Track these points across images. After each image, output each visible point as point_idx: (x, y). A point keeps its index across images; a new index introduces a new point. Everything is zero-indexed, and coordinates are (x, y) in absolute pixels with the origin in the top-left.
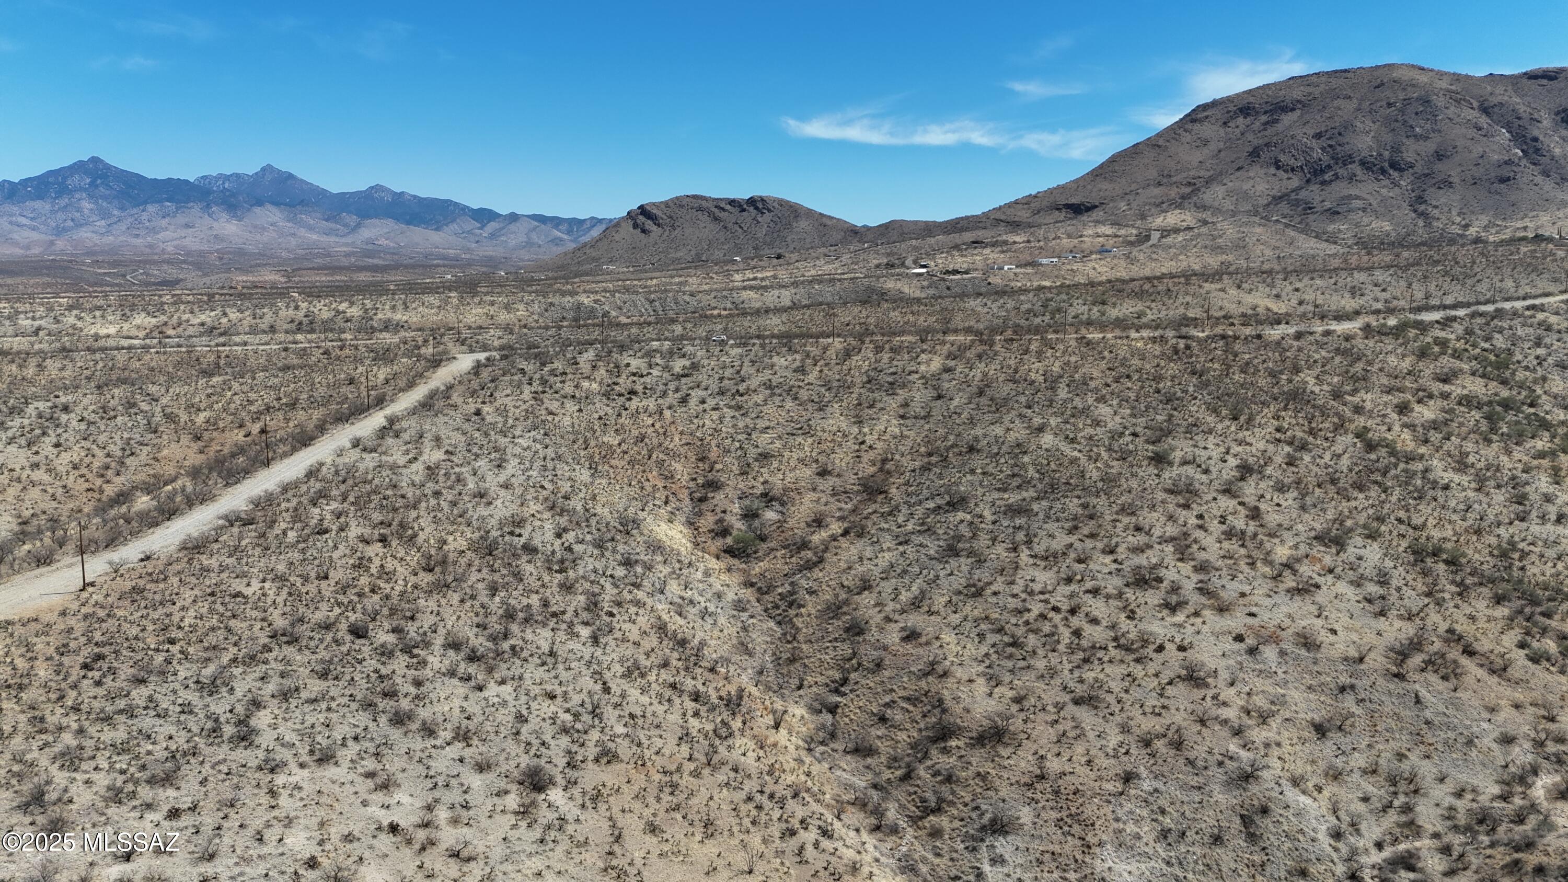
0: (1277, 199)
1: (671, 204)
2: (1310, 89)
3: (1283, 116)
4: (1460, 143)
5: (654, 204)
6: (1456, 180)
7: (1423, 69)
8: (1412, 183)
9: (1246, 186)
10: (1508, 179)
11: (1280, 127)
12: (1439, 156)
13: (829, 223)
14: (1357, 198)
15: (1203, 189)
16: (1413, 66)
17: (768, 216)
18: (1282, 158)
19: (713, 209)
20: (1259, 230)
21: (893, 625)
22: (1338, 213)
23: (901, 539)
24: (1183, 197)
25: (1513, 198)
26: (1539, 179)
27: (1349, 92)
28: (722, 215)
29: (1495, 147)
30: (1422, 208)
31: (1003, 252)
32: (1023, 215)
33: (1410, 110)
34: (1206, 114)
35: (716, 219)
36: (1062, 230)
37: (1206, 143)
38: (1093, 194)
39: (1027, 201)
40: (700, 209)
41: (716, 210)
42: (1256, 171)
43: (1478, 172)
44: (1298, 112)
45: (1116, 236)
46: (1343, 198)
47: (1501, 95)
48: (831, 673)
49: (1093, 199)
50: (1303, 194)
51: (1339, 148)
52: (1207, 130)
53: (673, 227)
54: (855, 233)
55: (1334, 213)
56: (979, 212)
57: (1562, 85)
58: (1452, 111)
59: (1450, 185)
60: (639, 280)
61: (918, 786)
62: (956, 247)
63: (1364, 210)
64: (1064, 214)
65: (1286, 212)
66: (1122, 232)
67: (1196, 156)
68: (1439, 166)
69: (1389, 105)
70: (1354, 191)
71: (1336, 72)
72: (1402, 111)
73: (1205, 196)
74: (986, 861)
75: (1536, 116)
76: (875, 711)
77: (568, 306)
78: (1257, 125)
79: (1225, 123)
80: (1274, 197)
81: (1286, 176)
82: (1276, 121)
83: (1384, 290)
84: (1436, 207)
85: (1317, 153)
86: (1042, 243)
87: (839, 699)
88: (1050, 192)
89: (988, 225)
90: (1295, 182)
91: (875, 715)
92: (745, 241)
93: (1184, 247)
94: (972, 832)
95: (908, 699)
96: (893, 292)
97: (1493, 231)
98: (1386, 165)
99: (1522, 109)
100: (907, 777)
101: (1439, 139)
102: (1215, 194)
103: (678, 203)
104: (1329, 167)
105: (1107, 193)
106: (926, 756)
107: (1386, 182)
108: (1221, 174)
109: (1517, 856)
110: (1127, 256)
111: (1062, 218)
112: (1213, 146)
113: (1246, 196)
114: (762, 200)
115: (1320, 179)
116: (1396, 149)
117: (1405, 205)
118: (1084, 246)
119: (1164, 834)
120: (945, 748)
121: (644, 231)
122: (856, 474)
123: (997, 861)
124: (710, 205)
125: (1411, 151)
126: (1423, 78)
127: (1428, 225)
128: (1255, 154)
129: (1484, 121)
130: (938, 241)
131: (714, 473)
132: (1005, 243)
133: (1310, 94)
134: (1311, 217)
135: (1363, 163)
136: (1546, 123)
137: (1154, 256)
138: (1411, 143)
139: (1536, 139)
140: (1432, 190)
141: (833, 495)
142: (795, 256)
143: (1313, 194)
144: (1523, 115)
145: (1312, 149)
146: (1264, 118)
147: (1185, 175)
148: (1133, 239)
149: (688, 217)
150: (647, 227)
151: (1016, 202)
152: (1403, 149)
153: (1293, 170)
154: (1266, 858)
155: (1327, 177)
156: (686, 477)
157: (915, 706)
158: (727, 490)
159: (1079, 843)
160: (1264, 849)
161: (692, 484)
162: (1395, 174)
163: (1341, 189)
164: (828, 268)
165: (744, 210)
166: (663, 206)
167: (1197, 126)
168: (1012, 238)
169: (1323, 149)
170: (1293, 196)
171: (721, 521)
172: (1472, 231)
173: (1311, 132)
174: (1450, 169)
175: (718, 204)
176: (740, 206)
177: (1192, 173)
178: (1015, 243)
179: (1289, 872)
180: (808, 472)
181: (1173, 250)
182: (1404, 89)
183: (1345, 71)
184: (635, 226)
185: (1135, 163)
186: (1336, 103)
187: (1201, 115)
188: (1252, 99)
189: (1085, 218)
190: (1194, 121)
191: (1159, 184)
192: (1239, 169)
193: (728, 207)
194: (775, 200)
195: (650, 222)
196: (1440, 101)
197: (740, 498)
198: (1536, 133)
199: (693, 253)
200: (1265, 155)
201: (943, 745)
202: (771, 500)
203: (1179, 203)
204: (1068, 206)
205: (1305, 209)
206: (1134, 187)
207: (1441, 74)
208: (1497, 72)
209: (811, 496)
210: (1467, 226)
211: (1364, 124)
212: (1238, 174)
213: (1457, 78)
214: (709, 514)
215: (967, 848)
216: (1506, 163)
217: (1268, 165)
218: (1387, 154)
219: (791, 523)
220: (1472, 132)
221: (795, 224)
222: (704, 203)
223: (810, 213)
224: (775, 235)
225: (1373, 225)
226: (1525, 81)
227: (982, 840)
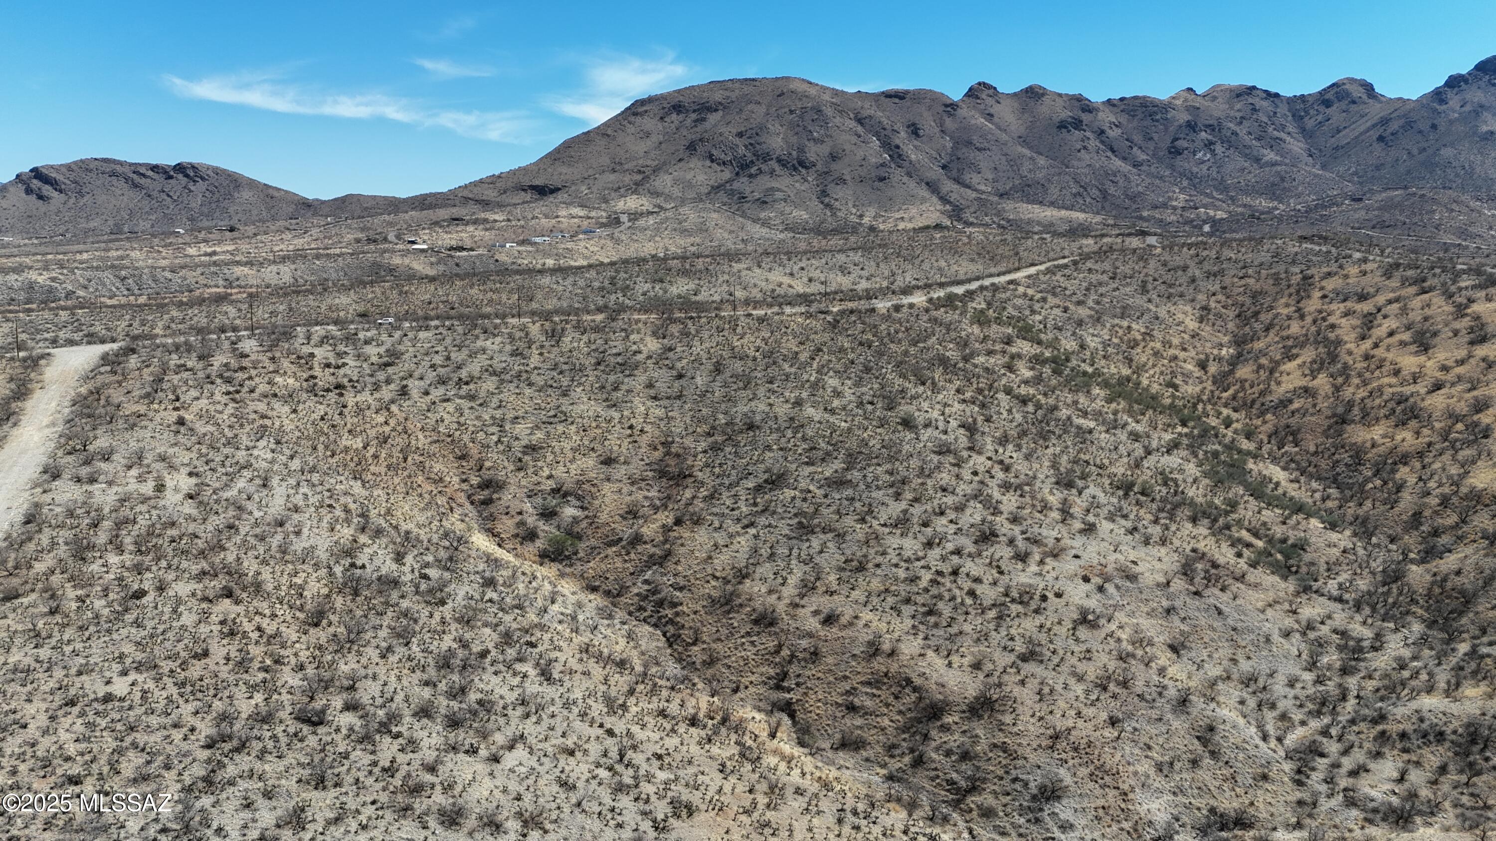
0: (716, 189)
1: (73, 166)
2: (727, 93)
3: (709, 116)
4: (847, 147)
5: (52, 167)
6: (847, 177)
7: (811, 83)
8: (817, 179)
9: (689, 176)
10: (885, 179)
11: (707, 125)
12: (834, 157)
13: (276, 194)
14: (779, 190)
15: (652, 177)
16: (803, 80)
17: (201, 186)
18: (714, 152)
19: (132, 175)
20: (715, 215)
21: (803, 611)
22: (766, 203)
23: (745, 522)
24: (637, 184)
25: (889, 194)
26: (905, 179)
27: (758, 98)
28: (143, 181)
29: (871, 152)
30: (827, 200)
31: (487, 230)
32: (490, 194)
33: (807, 117)
34: (645, 108)
35: (135, 186)
36: (538, 210)
37: (648, 135)
38: (555, 177)
39: (493, 181)
40: (113, 174)
41: (135, 176)
42: (695, 163)
43: (863, 172)
44: (720, 113)
45: (589, 218)
46: (768, 190)
47: (869, 110)
48: (763, 669)
49: (555, 182)
50: (736, 185)
51: (758, 147)
52: (649, 123)
53: (81, 194)
54: (307, 206)
55: (763, 203)
56: (445, 190)
57: (909, 103)
58: (838, 120)
59: (844, 182)
60: (64, 253)
61: (936, 769)
62: (436, 223)
63: (785, 201)
64: (529, 195)
65: (726, 200)
66: (593, 214)
67: (640, 147)
68: (834, 166)
69: (791, 112)
70: (775, 184)
71: (746, 80)
72: (801, 117)
73: (656, 183)
74: (1055, 829)
75: (895, 128)
76: (840, 701)
77: (16, 285)
78: (689, 122)
79: (662, 118)
80: (712, 187)
81: (719, 168)
82: (704, 119)
83: (862, 269)
84: (836, 200)
85: (742, 150)
86: (522, 222)
87: (787, 696)
88: (513, 173)
89: (457, 202)
90: (727, 174)
91: (840, 705)
92: (176, 211)
93: (657, 230)
94: (1025, 804)
95: (868, 683)
96: (402, 269)
97: (880, 220)
98: (795, 162)
99: (885, 121)
100: (919, 762)
101: (831, 143)
102: (663, 182)
103: (84, 166)
104: (752, 162)
105: (567, 177)
106: (926, 737)
107: (798, 178)
108: (665, 164)
109: (1380, 728)
110: (611, 236)
111: (528, 198)
112: (655, 138)
113: (689, 185)
114: (193, 167)
115: (747, 172)
116: (801, 150)
117: (814, 197)
118: (562, 226)
119: (1159, 767)
120: (942, 726)
121: (41, 197)
122: (642, 460)
123: (1066, 827)
124: (127, 170)
125: (813, 152)
126: (813, 91)
127: (834, 215)
128: (691, 147)
129: (860, 129)
130: (412, 218)
131: (484, 471)
132: (486, 221)
133: (728, 97)
134: (746, 206)
135: (779, 160)
136: (903, 134)
137: (634, 237)
138: (810, 144)
139: (898, 147)
140: (832, 185)
141: (632, 484)
142: (251, 230)
143: (742, 184)
144: (887, 127)
145: (737, 146)
146: (694, 116)
147: (635, 163)
148: (604, 220)
149: (99, 183)
150: (45, 193)
151: (481, 181)
152: (806, 150)
153: (724, 163)
154: (1232, 771)
155: (753, 170)
156: (456, 479)
157: (879, 689)
158: (512, 489)
159: (1116, 792)
160: (1227, 763)
161: (465, 486)
162: (804, 171)
163: (765, 182)
164: (299, 242)
165: (171, 177)
166: (64, 170)
167: (638, 120)
168: (492, 217)
169: (746, 146)
170: (728, 186)
171: (521, 524)
172: (866, 220)
173: (734, 131)
174: (840, 168)
175: (136, 169)
176: (166, 172)
177: (641, 162)
178: (496, 221)
179: (1255, 779)
180: (590, 462)
181: (649, 233)
182: (800, 99)
183: (753, 80)
184: (29, 191)
185: (589, 150)
186: (750, 107)
187: (641, 110)
188: (681, 98)
189: (551, 198)
190: (635, 114)
191: (614, 171)
192: (680, 160)
193: (150, 173)
194: (208, 168)
195: (47, 187)
196: (829, 111)
197: (529, 497)
198: (897, 142)
199: (111, 222)
200: (700, 149)
201: (939, 723)
202: (565, 496)
203: (636, 188)
204: (533, 188)
205: (739, 198)
206: (591, 172)
207: (824, 89)
208: (863, 90)
209: (607, 488)
210: (861, 216)
211: (774, 127)
212: (681, 164)
213: (836, 93)
214: (504, 517)
215: (1029, 821)
216: (882, 165)
217: (704, 158)
218: (794, 153)
219: (603, 517)
220: (854, 139)
221: (236, 195)
222: (118, 168)
223: (252, 184)
224: (214, 206)
225: (794, 214)
226: (883, 98)
227: (1041, 810)
